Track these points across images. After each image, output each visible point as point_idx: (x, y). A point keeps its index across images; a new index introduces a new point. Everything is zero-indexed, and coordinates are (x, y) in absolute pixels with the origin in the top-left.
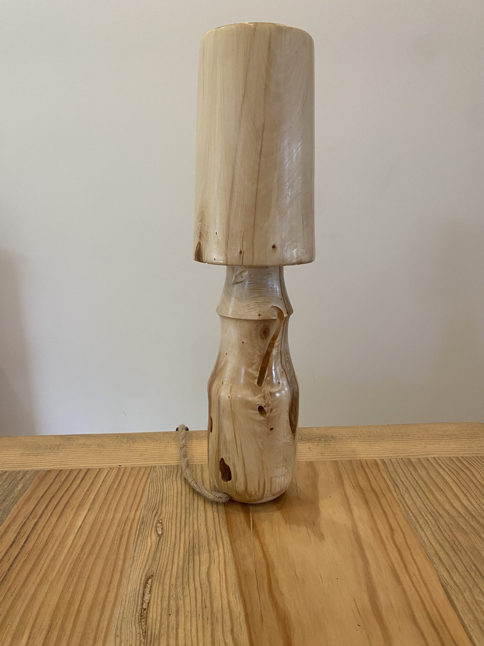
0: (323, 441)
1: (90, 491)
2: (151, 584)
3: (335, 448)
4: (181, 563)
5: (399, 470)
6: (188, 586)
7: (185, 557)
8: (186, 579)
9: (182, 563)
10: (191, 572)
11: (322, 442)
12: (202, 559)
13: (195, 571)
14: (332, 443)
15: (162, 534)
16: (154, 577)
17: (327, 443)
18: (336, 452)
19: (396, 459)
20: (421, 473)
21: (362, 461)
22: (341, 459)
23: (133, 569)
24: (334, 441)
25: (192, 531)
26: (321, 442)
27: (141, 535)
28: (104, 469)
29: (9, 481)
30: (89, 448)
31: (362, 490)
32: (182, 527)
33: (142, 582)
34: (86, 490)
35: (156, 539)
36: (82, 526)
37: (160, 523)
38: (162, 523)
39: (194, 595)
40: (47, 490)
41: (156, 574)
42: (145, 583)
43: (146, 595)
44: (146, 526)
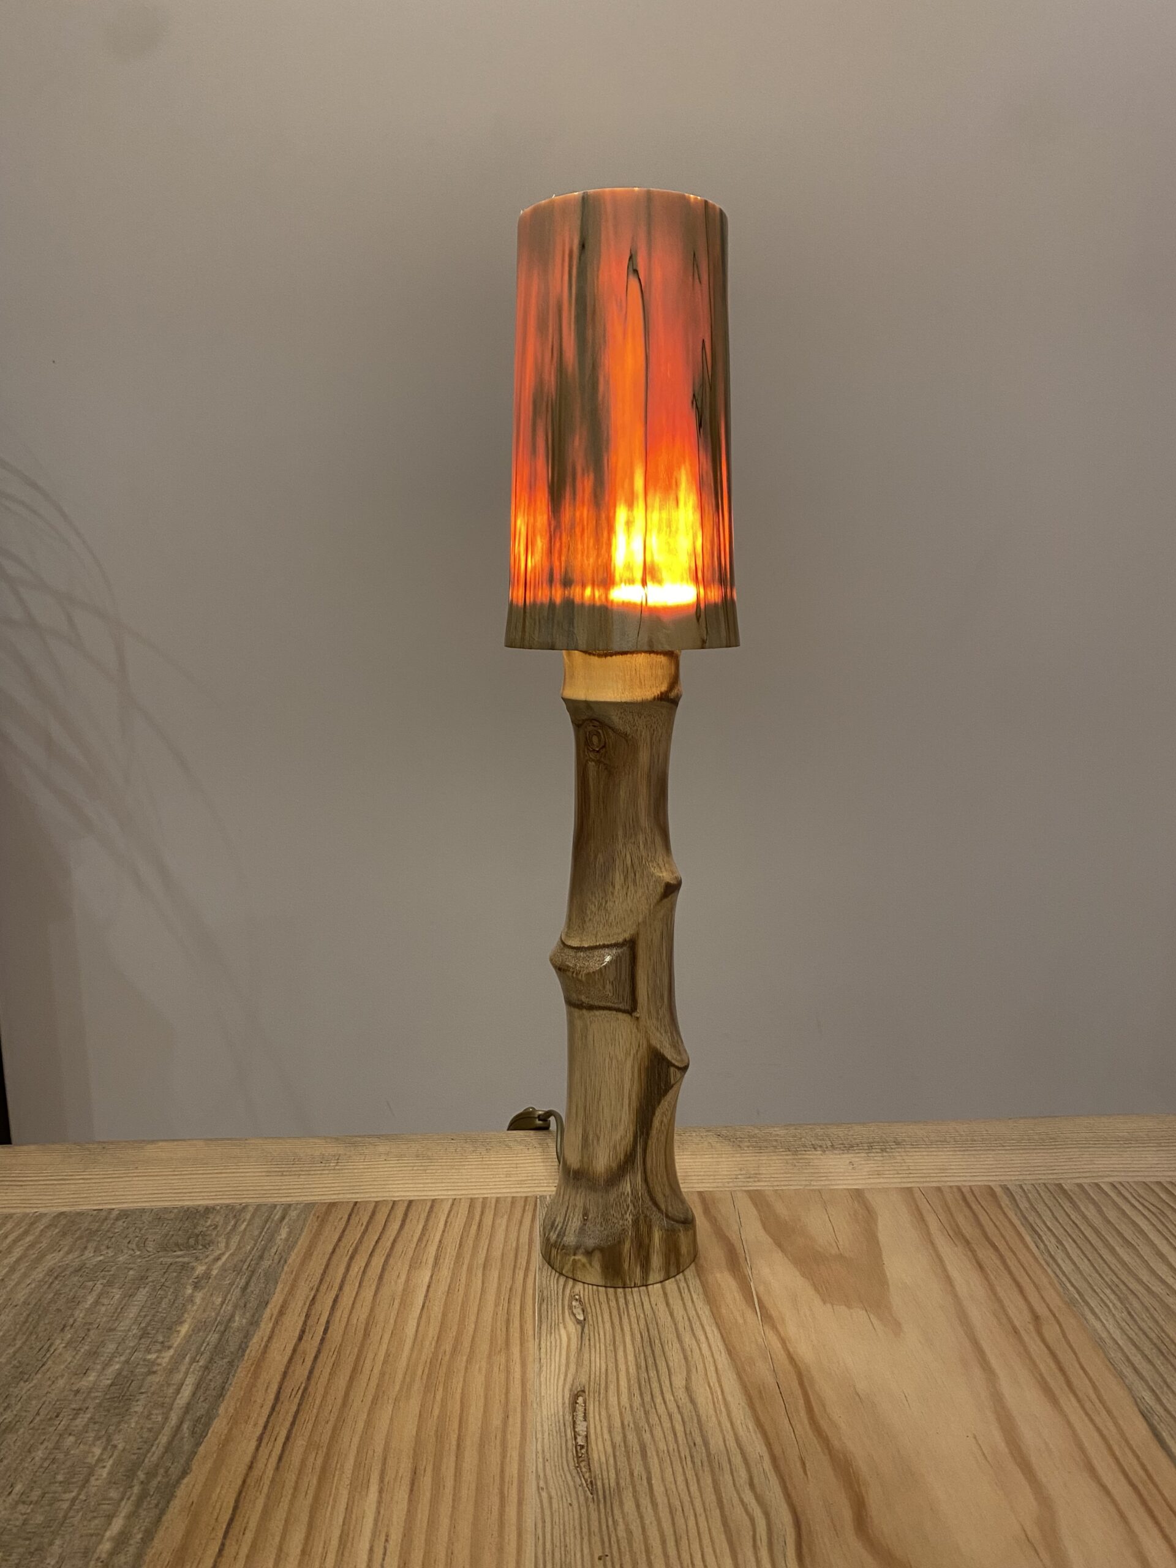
0: (879, 1151)
1: (424, 1243)
2: (583, 1405)
3: (905, 1163)
4: (633, 1370)
5: (1041, 1208)
6: (654, 1410)
7: (639, 1360)
8: (648, 1398)
9: (635, 1370)
10: (655, 1385)
11: (877, 1153)
12: (671, 1364)
13: (663, 1384)
14: (897, 1154)
15: (585, 1319)
16: (587, 1393)
17: (885, 1154)
18: (907, 1172)
19: (1033, 1185)
20: (1086, 1213)
21: (964, 1190)
22: (918, 1185)
23: (543, 1379)
24: (900, 1150)
25: (642, 1316)
26: (874, 1151)
27: (544, 1321)
28: (443, 1200)
29: (258, 1222)
30: (400, 1162)
31: (968, 1243)
32: (621, 1308)
33: (567, 1401)
34: (415, 1240)
35: (576, 1329)
36: (426, 1305)
37: (577, 1300)
38: (580, 1301)
39: (669, 1425)
40: (340, 1240)
41: (589, 1388)
42: (573, 1404)
43: (578, 1422)
44: (551, 1305)
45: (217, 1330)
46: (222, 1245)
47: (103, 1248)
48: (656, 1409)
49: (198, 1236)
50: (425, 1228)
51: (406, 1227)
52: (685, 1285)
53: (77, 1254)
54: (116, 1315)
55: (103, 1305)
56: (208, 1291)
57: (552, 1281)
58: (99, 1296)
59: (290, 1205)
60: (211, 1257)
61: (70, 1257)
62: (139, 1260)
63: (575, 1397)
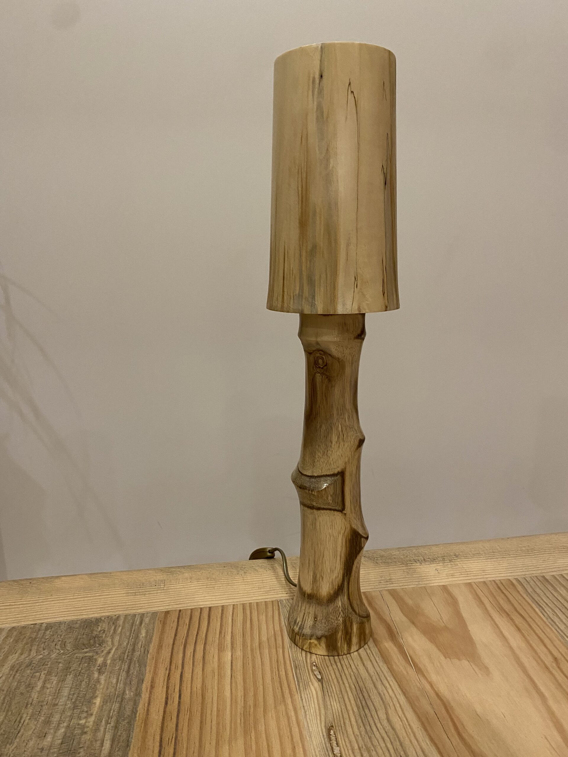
1: (223, 634)
2: (334, 735)
4: (356, 710)
6: (373, 736)
7: (357, 703)
8: (368, 728)
10: (370, 719)
12: (375, 704)
13: (374, 718)
15: (322, 678)
16: (334, 727)
21: (498, 582)
22: (474, 581)
23: (308, 720)
25: (352, 673)
27: (300, 681)
28: (227, 606)
29: (127, 626)
30: (199, 583)
31: (508, 614)
32: (340, 670)
33: (325, 734)
34: (218, 632)
35: (318, 684)
36: (233, 675)
37: (315, 666)
38: (317, 666)
39: (384, 745)
40: (176, 635)
41: (335, 724)
42: (328, 735)
43: (334, 748)
44: (302, 670)
45: (117, 701)
46: (110, 643)
47: (41, 649)
48: (374, 734)
49: (95, 638)
50: (221, 625)
51: (211, 624)
52: (370, 651)
53: (26, 655)
54: (56, 694)
55: (48, 688)
56: (107, 675)
57: (298, 654)
58: (44, 682)
59: (143, 614)
60: (105, 652)
61: (23, 657)
62: (64, 657)
63: (329, 730)
